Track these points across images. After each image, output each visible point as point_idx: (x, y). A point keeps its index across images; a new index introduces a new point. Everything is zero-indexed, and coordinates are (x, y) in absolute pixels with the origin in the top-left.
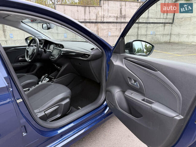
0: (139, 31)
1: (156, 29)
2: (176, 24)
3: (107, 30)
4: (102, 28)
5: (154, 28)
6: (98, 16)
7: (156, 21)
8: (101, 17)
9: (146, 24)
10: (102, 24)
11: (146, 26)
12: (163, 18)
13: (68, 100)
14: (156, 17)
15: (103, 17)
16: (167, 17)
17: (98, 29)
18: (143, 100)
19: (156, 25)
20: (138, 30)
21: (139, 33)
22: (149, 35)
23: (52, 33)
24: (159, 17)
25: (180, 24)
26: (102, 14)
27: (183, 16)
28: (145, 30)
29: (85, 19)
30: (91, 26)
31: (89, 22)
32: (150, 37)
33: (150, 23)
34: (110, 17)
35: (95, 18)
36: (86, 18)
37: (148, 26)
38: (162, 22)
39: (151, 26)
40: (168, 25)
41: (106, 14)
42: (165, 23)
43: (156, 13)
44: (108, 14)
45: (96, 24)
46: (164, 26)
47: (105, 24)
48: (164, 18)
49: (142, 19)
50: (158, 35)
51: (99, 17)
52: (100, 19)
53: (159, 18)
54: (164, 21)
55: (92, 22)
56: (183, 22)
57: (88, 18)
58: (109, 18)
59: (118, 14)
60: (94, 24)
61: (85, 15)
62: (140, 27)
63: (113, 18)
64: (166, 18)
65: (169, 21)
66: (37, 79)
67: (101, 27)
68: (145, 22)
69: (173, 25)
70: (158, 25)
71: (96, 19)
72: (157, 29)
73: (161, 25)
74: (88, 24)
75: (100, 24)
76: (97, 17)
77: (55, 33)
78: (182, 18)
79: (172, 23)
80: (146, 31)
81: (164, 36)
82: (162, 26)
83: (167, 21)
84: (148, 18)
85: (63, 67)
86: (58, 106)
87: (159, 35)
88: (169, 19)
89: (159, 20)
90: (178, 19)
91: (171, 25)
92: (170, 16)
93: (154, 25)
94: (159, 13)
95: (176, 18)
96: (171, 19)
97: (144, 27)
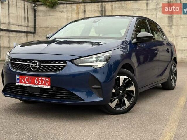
0: (1, 42)
1: (19, 39)
2: (40, 34)
5: (17, 39)
7: (18, 29)
9: (8, 32)
11: (8, 35)
12: (25, 26)
14: (18, 23)
16: (28, 25)
19: (18, 34)
21: (1, 45)
24: (20, 24)
27: (48, 25)
28: (8, 41)
33: (12, 31)
37: (10, 35)
38: (25, 31)
39: (13, 36)
40: (30, 35)
42: (27, 32)
43: (17, 18)
46: (27, 36)
48: (26, 25)
49: (4, 25)
53: (21, 26)
62: (1, 36)
64: (28, 26)
65: (31, 30)
69: (36, 36)
70: (21, 34)
72: (20, 40)
73: (23, 34)
78: (47, 28)
79: (34, 33)
82: (25, 36)
83: (29, 30)
84: (9, 24)
88: (31, 27)
89: (21, 27)
90: (41, 28)
91: (33, 35)
92: (31, 24)
93: (16, 35)
94: (21, 19)
95: (39, 27)
96: (32, 27)
97: (6, 36)
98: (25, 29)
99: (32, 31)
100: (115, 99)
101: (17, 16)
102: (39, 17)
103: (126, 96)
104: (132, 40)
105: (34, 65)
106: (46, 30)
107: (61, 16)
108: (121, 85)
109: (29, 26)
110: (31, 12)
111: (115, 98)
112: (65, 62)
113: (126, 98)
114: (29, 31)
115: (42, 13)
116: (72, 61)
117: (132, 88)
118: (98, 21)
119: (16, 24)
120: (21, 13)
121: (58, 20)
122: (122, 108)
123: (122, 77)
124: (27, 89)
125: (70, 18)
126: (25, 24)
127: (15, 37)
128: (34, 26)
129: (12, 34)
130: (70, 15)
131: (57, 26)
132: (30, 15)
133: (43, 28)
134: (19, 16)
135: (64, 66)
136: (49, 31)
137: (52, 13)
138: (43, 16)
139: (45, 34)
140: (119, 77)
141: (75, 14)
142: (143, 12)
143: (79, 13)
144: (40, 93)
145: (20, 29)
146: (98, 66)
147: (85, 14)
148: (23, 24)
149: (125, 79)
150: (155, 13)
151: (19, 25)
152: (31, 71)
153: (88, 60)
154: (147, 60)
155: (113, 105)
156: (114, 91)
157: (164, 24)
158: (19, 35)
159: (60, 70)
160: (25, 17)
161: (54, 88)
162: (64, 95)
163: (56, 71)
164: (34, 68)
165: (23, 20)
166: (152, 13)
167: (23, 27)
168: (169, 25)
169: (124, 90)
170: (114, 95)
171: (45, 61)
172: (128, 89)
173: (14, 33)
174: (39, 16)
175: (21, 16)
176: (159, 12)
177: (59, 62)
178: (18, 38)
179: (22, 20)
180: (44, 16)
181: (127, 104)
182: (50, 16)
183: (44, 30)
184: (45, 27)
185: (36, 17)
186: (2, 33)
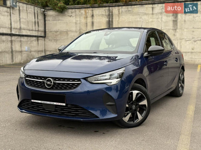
0: (13, 47)
1: (30, 43)
2: (50, 38)
5: (28, 43)
7: (29, 33)
9: (19, 37)
11: (19, 40)
12: (36, 31)
14: (29, 28)
16: (38, 29)
19: (29, 38)
20: (12, 44)
21: (14, 49)
22: (24, 52)
24: (31, 28)
25: (55, 39)
27: (57, 29)
28: (19, 45)
32: (25, 55)
33: (23, 36)
37: (21, 40)
39: (24, 40)
40: (41, 39)
42: (38, 37)
43: (28, 23)
46: (38, 40)
49: (15, 30)
50: (33, 51)
53: (31, 30)
56: (59, 36)
62: (13, 41)
64: (38, 31)
65: (41, 34)
68: (17, 33)
69: (46, 39)
70: (32, 38)
72: (31, 45)
73: (34, 38)
78: (56, 32)
79: (44, 37)
80: (21, 46)
81: (39, 53)
82: (35, 40)
84: (20, 29)
87: (35, 51)
88: (41, 31)
89: (31, 32)
90: (51, 32)
91: (43, 39)
92: (42, 28)
93: (27, 39)
94: (31, 23)
95: (49, 31)
96: (43, 31)
97: (18, 41)
98: (35, 34)
99: (43, 35)
100: (128, 114)
101: (28, 21)
102: (49, 22)
103: (138, 109)
104: (144, 53)
105: (49, 83)
106: (56, 34)
107: (69, 21)
108: (133, 100)
109: (40, 30)
110: (41, 17)
111: (128, 112)
112: (79, 80)
113: (139, 112)
114: (40, 35)
115: (51, 18)
116: (86, 79)
117: (145, 102)
118: (109, 34)
119: (27, 29)
120: (31, 18)
121: (67, 24)
122: (135, 121)
123: (135, 92)
124: (42, 106)
125: (78, 22)
126: (36, 28)
127: (26, 41)
128: (44, 31)
129: (23, 39)
130: (78, 19)
131: (66, 30)
132: (40, 20)
133: (53, 33)
134: (30, 21)
135: (79, 84)
136: (58, 35)
137: (60, 18)
138: (52, 21)
139: (55, 38)
140: (132, 92)
141: (84, 19)
142: (149, 16)
143: (87, 17)
144: (55, 109)
145: (31, 33)
146: (112, 84)
147: (93, 18)
148: (34, 28)
149: (137, 94)
150: (160, 17)
151: (29, 30)
152: (46, 88)
153: (102, 77)
154: (157, 69)
155: (126, 119)
156: (127, 106)
157: (169, 28)
158: (30, 40)
159: (75, 88)
160: (35, 22)
161: (69, 106)
162: (79, 112)
163: (70, 88)
164: (48, 85)
165: (34, 25)
166: (158, 17)
167: (34, 32)
168: (174, 28)
169: (137, 105)
170: (127, 109)
171: (60, 79)
172: (140, 104)
173: (26, 38)
174: (49, 20)
175: (31, 21)
176: (164, 16)
177: (74, 80)
178: (29, 42)
179: (32, 25)
180: (54, 21)
181: (140, 117)
182: (59, 20)
183: (53, 34)
184: (55, 32)
185: (46, 22)
186: (14, 38)
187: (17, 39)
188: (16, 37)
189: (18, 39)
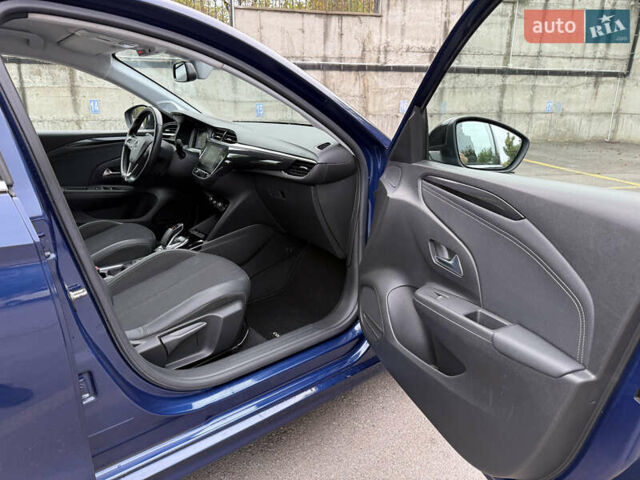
0: (505, 101)
1: (565, 93)
3: (396, 94)
4: (381, 85)
5: (559, 92)
6: (369, 47)
7: (567, 66)
8: (379, 51)
9: (532, 77)
10: (380, 73)
11: (531, 84)
12: (594, 58)
13: (237, 307)
14: (569, 52)
15: (386, 51)
16: (606, 54)
17: (366, 89)
18: (472, 316)
19: (566, 79)
20: (502, 96)
21: (506, 108)
22: (539, 115)
23: (219, 100)
24: (578, 53)
26: (381, 41)
28: (528, 97)
29: (325, 58)
30: (342, 82)
31: (338, 68)
32: (543, 122)
33: (544, 73)
34: (408, 50)
35: (359, 54)
36: (329, 53)
37: (537, 83)
38: (590, 70)
39: (547, 84)
40: (610, 82)
41: (396, 41)
42: (598, 75)
44: (402, 41)
45: (361, 73)
46: (596, 85)
47: (389, 74)
48: (598, 55)
49: (520, 59)
50: (572, 114)
51: (370, 51)
52: (374, 56)
53: (578, 58)
54: (595, 67)
55: (349, 68)
57: (334, 53)
58: (405, 54)
59: (434, 42)
60: (352, 74)
61: (325, 43)
62: (508, 88)
63: (419, 55)
64: (605, 58)
65: (614, 68)
66: (151, 238)
67: (376, 83)
68: (526, 68)
69: (629, 82)
70: (575, 80)
71: (362, 58)
72: (567, 96)
73: (584, 79)
74: (334, 73)
75: (373, 73)
76: (364, 50)
77: (228, 101)
79: (625, 75)
80: (532, 100)
81: (595, 118)
82: (588, 84)
83: (607, 67)
84: (539, 55)
85: (231, 202)
86: (205, 324)
87: (577, 114)
88: (615, 59)
89: (578, 62)
91: (619, 80)
93: (557, 82)
96: (623, 60)
97: (523, 87)
98: (591, 67)
99: (621, 69)
109: (610, 56)
114: (609, 71)
119: (563, 55)
126: (595, 53)
127: (553, 87)
128: (626, 57)
129: (544, 82)
145: (574, 66)
151: (571, 58)
158: (567, 83)
167: (587, 62)
173: (553, 78)
178: (563, 90)
186: (510, 79)
187: (522, 81)
188: (519, 78)
189: (525, 83)
